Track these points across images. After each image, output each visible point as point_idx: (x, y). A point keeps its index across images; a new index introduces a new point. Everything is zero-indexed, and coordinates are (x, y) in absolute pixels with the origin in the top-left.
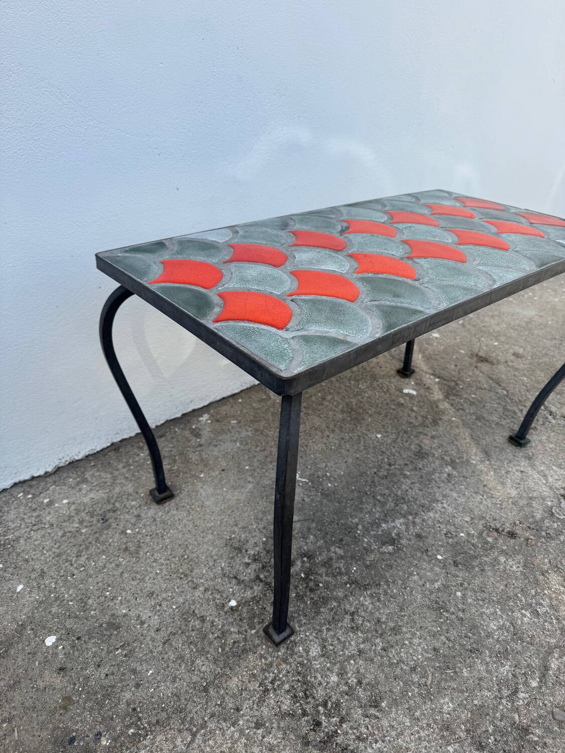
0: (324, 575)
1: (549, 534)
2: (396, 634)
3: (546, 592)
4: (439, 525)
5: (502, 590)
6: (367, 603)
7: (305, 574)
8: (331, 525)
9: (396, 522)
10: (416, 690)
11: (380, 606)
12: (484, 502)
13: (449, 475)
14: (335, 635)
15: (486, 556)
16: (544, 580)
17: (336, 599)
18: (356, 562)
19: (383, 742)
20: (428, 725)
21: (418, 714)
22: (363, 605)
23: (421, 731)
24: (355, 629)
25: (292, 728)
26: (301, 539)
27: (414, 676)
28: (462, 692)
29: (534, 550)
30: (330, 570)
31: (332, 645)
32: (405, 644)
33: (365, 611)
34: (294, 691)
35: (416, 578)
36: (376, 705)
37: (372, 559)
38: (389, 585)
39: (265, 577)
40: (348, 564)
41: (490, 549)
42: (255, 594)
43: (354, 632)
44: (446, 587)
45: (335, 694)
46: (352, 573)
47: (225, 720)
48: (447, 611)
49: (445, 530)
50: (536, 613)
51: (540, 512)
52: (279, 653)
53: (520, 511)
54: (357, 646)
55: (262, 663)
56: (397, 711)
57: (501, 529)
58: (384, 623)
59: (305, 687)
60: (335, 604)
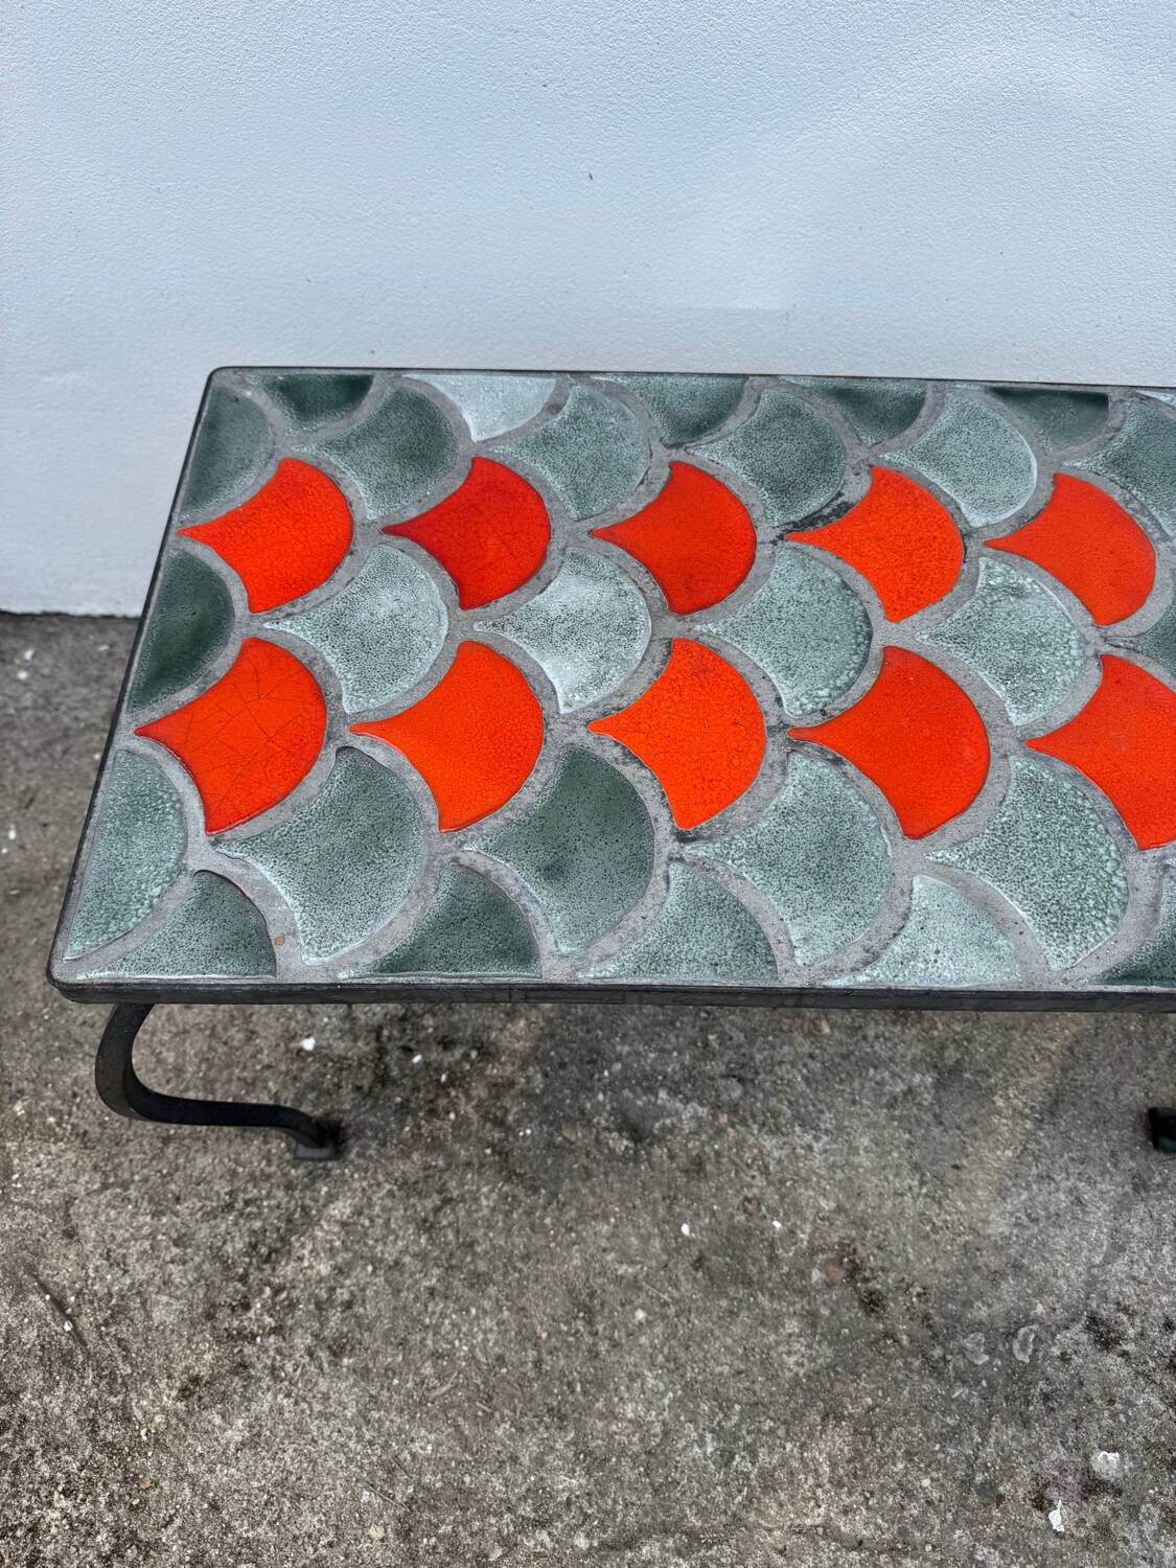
0: (474, 1103)
1: (946, 1362)
2: (472, 1286)
3: (789, 1446)
4: (756, 1173)
5: (721, 1374)
6: (484, 1202)
7: (449, 1078)
8: (576, 1025)
9: (689, 1106)
10: (410, 1385)
11: (500, 1224)
12: (908, 1199)
13: (910, 1091)
14: (390, 1210)
15: (772, 1295)
16: (812, 1427)
17: (451, 1157)
18: (541, 1123)
19: (296, 1403)
20: (371, 1443)
21: (375, 1415)
22: (476, 1200)
23: (354, 1439)
24: (426, 1226)
25: (213, 1282)
26: (502, 1016)
27: (428, 1363)
28: (466, 1448)
29: (871, 1363)
30: (491, 1102)
31: (372, 1220)
32: (468, 1311)
33: (469, 1213)
34: (261, 1237)
35: (605, 1229)
36: (337, 1353)
37: (573, 1139)
38: (549, 1203)
39: (389, 1039)
40: (527, 1116)
41: (794, 1291)
42: (350, 1054)
43: (419, 1229)
44: (634, 1285)
45: (302, 1290)
46: (516, 1137)
47: (151, 1200)
48: (590, 1322)
49: (756, 1191)
50: (726, 1458)
51: (997, 1306)
52: (293, 1171)
53: (959, 1272)
54: (401, 1252)
55: (260, 1163)
56: (354, 1385)
57: (867, 1274)
58: (474, 1254)
59: (279, 1245)
60: (441, 1163)
